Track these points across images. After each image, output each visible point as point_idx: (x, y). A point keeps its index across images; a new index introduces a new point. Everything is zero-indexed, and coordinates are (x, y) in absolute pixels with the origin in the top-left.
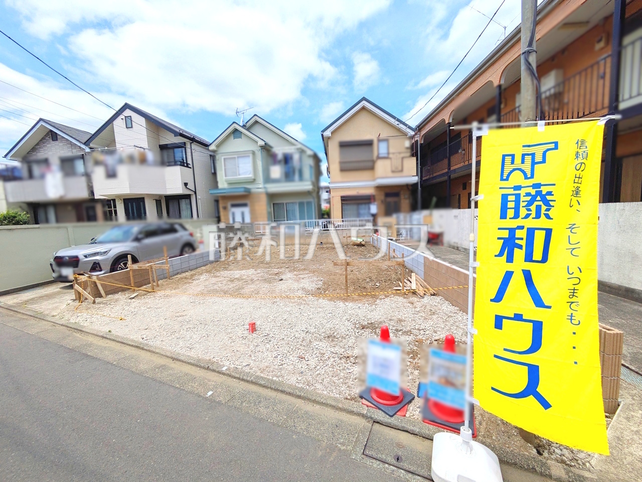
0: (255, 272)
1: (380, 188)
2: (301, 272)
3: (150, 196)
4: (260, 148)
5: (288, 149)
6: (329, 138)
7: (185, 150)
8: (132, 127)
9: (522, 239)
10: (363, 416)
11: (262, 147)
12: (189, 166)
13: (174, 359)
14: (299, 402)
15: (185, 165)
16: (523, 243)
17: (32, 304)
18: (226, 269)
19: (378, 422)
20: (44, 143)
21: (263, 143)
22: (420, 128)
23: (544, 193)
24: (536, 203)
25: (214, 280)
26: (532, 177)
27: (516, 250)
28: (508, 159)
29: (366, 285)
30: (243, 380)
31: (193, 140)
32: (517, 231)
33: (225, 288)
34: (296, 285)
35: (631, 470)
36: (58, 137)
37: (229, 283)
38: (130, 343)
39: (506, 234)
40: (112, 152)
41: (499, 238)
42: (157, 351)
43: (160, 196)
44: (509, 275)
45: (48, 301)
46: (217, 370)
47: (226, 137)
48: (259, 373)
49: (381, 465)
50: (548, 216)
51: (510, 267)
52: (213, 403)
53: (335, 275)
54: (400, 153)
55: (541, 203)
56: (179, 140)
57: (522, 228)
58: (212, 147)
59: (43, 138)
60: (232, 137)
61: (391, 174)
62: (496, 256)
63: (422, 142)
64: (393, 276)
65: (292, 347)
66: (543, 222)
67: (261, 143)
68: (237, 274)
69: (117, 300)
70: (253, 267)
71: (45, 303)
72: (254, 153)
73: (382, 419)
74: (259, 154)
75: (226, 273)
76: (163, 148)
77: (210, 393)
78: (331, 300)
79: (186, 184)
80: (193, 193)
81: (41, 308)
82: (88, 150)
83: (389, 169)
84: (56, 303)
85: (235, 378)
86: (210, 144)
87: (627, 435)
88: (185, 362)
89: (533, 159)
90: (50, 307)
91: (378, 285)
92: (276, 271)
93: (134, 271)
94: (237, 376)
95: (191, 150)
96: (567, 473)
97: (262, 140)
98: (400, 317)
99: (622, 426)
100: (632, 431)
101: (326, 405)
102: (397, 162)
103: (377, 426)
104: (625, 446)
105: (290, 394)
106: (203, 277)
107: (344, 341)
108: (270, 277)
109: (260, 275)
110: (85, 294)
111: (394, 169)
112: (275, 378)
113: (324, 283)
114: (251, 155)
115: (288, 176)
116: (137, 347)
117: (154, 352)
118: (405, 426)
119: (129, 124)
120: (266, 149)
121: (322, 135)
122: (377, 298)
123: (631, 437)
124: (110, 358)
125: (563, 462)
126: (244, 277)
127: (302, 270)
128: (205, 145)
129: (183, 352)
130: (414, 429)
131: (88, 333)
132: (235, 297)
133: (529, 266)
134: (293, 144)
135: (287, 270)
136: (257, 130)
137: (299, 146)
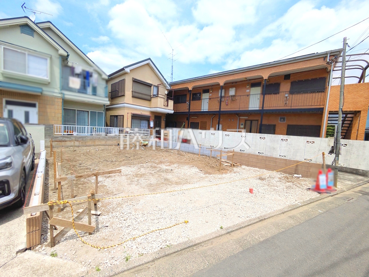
1: (152, 113)
4: (60, 57)
6: (126, 73)
21: (65, 54)
47: (10, 26)
72: (52, 58)
77: (320, 211)
83: (162, 104)
114: (48, 59)
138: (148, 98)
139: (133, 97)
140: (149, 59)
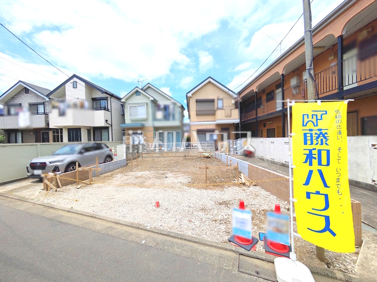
0: (150, 173)
1: (218, 125)
2: (177, 173)
3: (84, 127)
4: (151, 102)
5: (167, 103)
6: (190, 97)
7: (107, 101)
8: (76, 88)
9: (316, 154)
10: (233, 251)
11: (152, 101)
12: (109, 110)
13: (116, 223)
14: (196, 245)
15: (107, 109)
16: (316, 156)
17: (16, 192)
18: (131, 171)
19: (242, 254)
20: (20, 94)
21: (153, 99)
22: (240, 93)
23: (323, 133)
24: (320, 138)
25: (126, 177)
26: (317, 126)
27: (313, 160)
28: (306, 117)
29: (216, 180)
30: (161, 234)
31: (112, 96)
32: (313, 151)
33: (134, 182)
34: (176, 181)
35: (374, 273)
36: (29, 91)
37: (136, 179)
38: (87, 214)
39: (307, 152)
40: (63, 101)
41: (304, 154)
42: (105, 218)
43: (90, 127)
44: (311, 172)
45: (26, 190)
46: (144, 229)
47: (132, 95)
48: (169, 230)
49: (250, 276)
50: (326, 144)
51: (311, 168)
52: (146, 247)
53: (197, 175)
54: (230, 107)
55: (323, 138)
56: (104, 95)
57: (315, 149)
58: (123, 100)
59: (20, 92)
60: (135, 95)
61: (225, 118)
62: (303, 163)
63: (241, 101)
64: (231, 175)
65: (183, 215)
66: (324, 147)
67: (152, 99)
68: (139, 174)
69: (69, 190)
70: (147, 170)
71: (24, 191)
72: (147, 104)
73: (244, 252)
74: (150, 105)
75: (132, 173)
76: (94, 99)
77: (144, 242)
78: (198, 189)
79: (107, 121)
80: (110, 126)
81: (22, 195)
82: (47, 99)
83: (224, 115)
84: (32, 191)
85: (156, 233)
86: (122, 99)
87: (369, 256)
88: (124, 225)
89: (317, 117)
90: (29, 194)
91: (223, 180)
92: (162, 172)
93: (79, 171)
94: (157, 231)
95: (111, 101)
96: (344, 276)
97: (152, 97)
98: (239, 198)
99: (366, 252)
100: (372, 254)
101: (212, 246)
102: (228, 112)
103: (241, 257)
104: (370, 261)
105: (190, 241)
106: (119, 176)
107: (211, 211)
108: (159, 175)
109: (153, 174)
110: (51, 185)
111: (226, 115)
112: (179, 232)
113: (192, 179)
114: (145, 105)
115: (166, 117)
116: (91, 217)
117: (103, 219)
118: (257, 255)
119: (75, 86)
120: (154, 102)
121: (187, 96)
122: (224, 188)
123: (371, 257)
124: (77, 223)
125: (341, 271)
126: (144, 176)
127: (177, 172)
128: (119, 99)
129: (121, 219)
130: (262, 257)
131: (58, 209)
132: (142, 187)
133: (320, 168)
134: (169, 100)
135: (168, 172)
136: (150, 91)
137: (173, 101)
138: (213, 112)
139: (197, 115)
140: (210, 77)
